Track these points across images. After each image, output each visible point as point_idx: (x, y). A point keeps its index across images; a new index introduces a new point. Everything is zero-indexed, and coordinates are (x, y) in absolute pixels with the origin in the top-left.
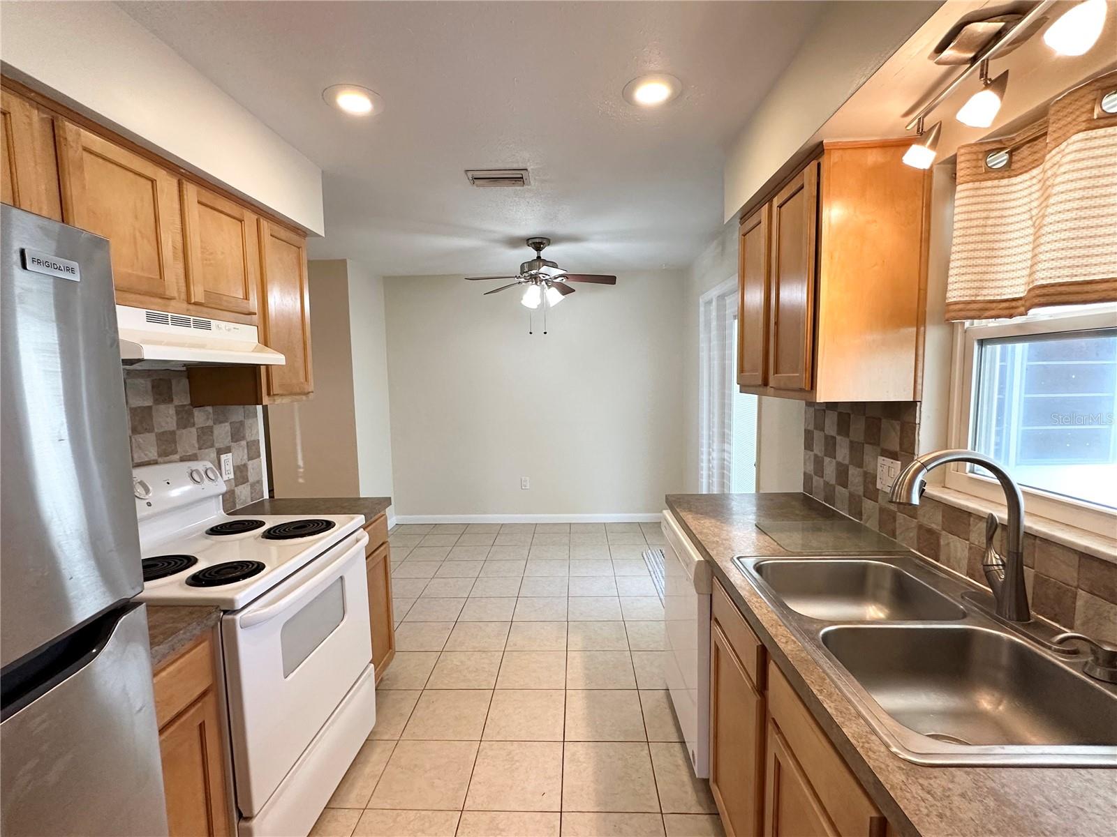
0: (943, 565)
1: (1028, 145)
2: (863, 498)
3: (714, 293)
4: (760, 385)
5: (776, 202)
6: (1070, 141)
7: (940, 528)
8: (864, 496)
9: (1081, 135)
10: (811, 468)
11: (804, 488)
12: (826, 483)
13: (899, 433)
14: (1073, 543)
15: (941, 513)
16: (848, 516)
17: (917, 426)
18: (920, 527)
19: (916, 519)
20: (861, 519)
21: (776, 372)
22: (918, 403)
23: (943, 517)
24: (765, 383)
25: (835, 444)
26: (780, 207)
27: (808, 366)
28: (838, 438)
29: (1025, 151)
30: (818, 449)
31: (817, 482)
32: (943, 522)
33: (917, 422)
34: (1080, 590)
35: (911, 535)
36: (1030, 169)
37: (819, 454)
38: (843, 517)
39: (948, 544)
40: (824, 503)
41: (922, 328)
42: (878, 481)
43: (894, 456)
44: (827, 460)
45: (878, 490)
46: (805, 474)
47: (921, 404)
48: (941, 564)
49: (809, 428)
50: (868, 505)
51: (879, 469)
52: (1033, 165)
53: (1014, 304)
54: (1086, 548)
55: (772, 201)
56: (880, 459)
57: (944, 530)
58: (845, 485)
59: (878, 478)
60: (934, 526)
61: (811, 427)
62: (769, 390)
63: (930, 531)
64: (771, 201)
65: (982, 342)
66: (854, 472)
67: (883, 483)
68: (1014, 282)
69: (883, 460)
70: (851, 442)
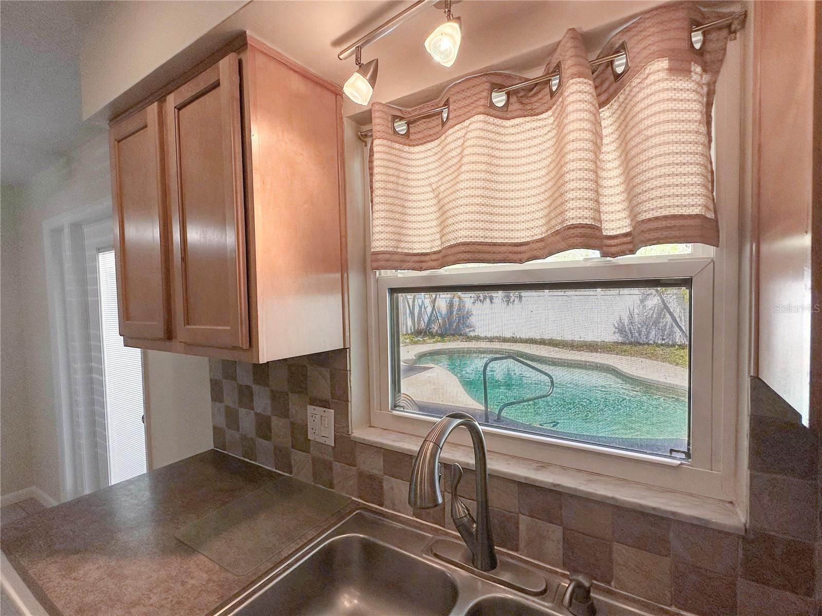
0: (389, 509)
1: (424, 120)
2: (292, 449)
3: (65, 219)
4: (160, 339)
5: (172, 101)
6: (473, 119)
7: (382, 473)
8: (293, 447)
9: (481, 117)
10: (222, 421)
11: (214, 444)
12: (244, 438)
13: (329, 381)
14: (515, 475)
15: (382, 458)
16: (274, 470)
17: (349, 372)
18: (361, 474)
19: (355, 466)
20: (291, 473)
21: (187, 322)
22: (348, 350)
23: (384, 461)
24: (169, 335)
25: (251, 394)
26: (179, 108)
27: (243, 318)
28: (256, 388)
29: (421, 125)
30: (230, 398)
31: (231, 435)
32: (384, 466)
33: (348, 369)
34: (522, 516)
35: (351, 483)
36: (425, 143)
37: (231, 404)
38: (270, 473)
39: (392, 488)
40: (242, 458)
41: (346, 275)
42: (310, 431)
43: (325, 404)
44: (242, 411)
45: (309, 440)
46: (215, 428)
47: (350, 350)
48: (386, 508)
49: (216, 378)
50: (297, 456)
51: (310, 420)
52: (429, 139)
53: (423, 258)
54: (526, 478)
55: (165, 101)
56: (310, 409)
57: (385, 474)
58: (267, 437)
59: (309, 429)
60: (375, 472)
61: (219, 376)
62: (175, 343)
63: (372, 477)
64: (162, 100)
65: (393, 291)
66: (277, 424)
67: (317, 432)
68: (422, 239)
69: (314, 409)
70: (272, 391)
